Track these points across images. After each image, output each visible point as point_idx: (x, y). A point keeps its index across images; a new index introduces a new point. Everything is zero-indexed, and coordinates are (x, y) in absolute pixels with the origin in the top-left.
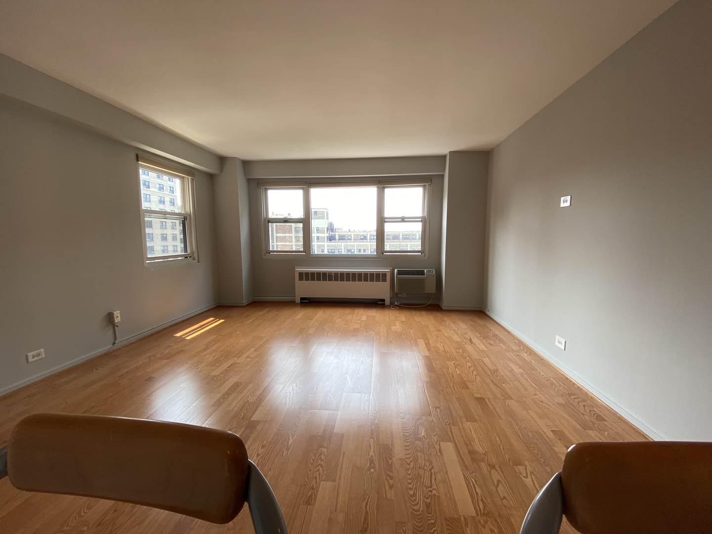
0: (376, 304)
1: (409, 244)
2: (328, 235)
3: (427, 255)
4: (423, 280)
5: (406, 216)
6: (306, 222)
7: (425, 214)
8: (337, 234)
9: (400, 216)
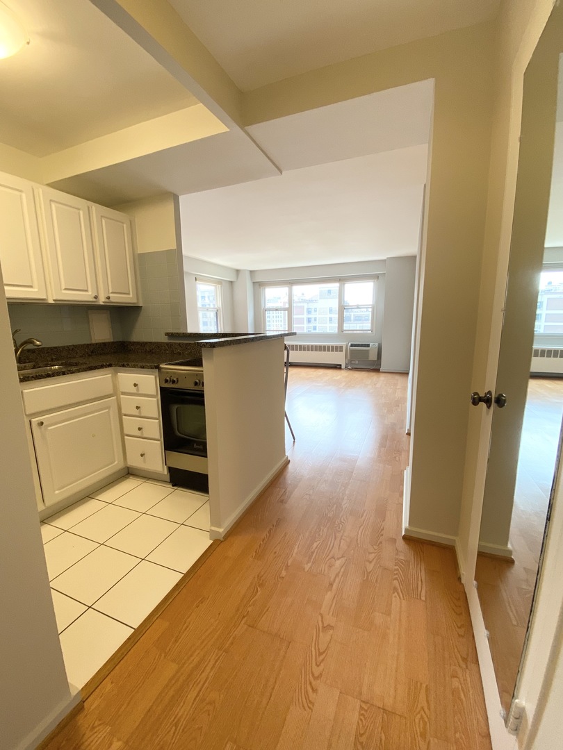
0: (337, 367)
1: (358, 325)
3: (374, 333)
4: (368, 351)
5: (360, 304)
6: (289, 310)
7: (375, 302)
8: (352, 314)
9: (356, 304)
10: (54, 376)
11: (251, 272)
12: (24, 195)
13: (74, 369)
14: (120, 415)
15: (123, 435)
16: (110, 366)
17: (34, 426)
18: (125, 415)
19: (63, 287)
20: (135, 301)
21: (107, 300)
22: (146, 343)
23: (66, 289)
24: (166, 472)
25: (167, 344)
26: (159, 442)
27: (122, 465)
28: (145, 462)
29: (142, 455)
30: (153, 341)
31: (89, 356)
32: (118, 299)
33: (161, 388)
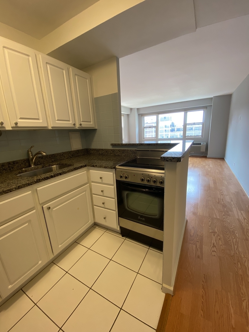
2: (171, 129)
3: (203, 137)
4: (200, 147)
5: (195, 122)
6: (157, 127)
7: (204, 121)
8: (176, 128)
9: (193, 122)
10: (55, 177)
11: (138, 109)
12: (30, 58)
13: (65, 169)
14: (91, 194)
15: (93, 205)
16: (85, 166)
17: (45, 210)
18: (94, 194)
19: (57, 119)
20: (93, 126)
21: (80, 126)
22: (100, 149)
23: (58, 120)
24: (119, 229)
25: (112, 150)
26: (115, 212)
27: (93, 222)
28: (106, 221)
29: (105, 218)
30: (103, 148)
31: (71, 158)
32: (86, 125)
33: (116, 180)
